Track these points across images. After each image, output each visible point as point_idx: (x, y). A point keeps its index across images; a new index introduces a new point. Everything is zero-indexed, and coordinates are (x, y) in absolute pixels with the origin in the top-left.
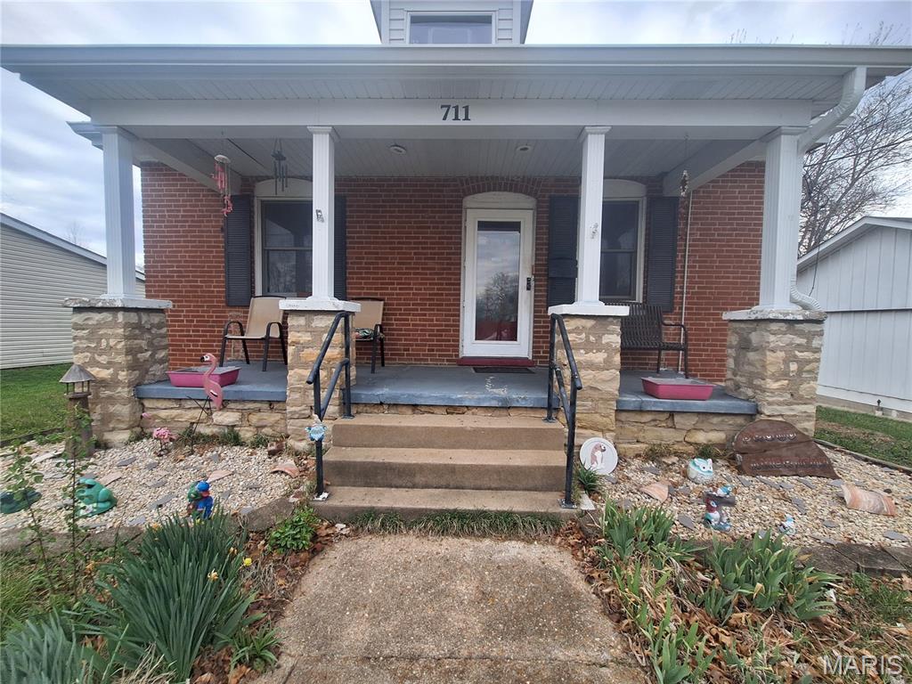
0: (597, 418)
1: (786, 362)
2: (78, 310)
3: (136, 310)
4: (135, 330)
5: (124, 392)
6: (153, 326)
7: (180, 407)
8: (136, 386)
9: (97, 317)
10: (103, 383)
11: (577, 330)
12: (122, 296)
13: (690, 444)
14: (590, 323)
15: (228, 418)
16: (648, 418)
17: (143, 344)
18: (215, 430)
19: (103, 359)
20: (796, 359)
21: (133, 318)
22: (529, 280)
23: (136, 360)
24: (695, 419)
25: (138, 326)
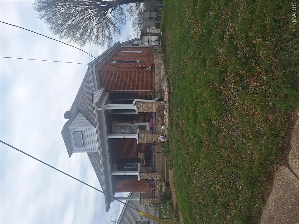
0: (156, 138)
1: (145, 110)
2: (141, 204)
3: (141, 197)
4: (144, 197)
5: (153, 199)
6: (143, 195)
7: (156, 192)
8: (152, 198)
9: (142, 202)
10: (152, 202)
11: (141, 141)
12: (139, 199)
13: (161, 121)
14: (140, 139)
15: (158, 186)
16: (156, 128)
17: (146, 196)
18: (159, 188)
19: (148, 202)
20: (145, 108)
21: (142, 198)
22: (131, 124)
23: (149, 198)
24: (156, 121)
25: (143, 197)
